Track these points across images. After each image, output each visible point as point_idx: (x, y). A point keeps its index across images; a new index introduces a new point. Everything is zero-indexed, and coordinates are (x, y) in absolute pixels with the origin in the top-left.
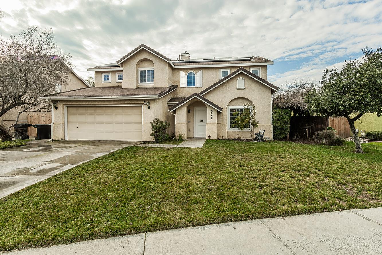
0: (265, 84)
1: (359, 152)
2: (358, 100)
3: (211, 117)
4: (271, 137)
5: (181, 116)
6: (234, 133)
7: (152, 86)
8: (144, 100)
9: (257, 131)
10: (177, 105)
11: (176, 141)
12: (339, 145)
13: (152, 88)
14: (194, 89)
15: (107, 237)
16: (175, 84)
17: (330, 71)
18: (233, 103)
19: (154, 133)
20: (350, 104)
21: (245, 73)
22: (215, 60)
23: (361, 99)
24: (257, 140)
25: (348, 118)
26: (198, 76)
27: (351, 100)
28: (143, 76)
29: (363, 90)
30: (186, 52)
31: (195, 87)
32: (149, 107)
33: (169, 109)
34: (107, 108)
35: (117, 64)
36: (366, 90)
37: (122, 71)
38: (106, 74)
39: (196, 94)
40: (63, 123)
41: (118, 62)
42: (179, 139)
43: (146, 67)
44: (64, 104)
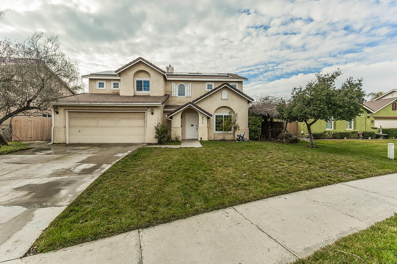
0: (244, 96)
1: (312, 147)
2: (319, 111)
3: (203, 123)
4: (248, 138)
5: (177, 122)
6: (219, 135)
7: (149, 94)
8: (148, 107)
9: (238, 133)
10: (175, 111)
11: (174, 142)
12: (296, 143)
13: (149, 96)
14: (184, 98)
15: (208, 212)
16: (167, 93)
17: (297, 89)
18: (218, 111)
19: (157, 135)
20: (314, 113)
21: (229, 87)
22: (199, 74)
23: (321, 110)
24: (239, 141)
25: (307, 123)
26: (188, 87)
27: (314, 110)
28: (140, 85)
29: (322, 103)
30: (170, 65)
31: (185, 96)
32: (152, 114)
33: (167, 115)
34: (111, 114)
35: (115, 74)
36: (324, 103)
37: (119, 80)
38: (102, 82)
39: (190, 103)
40: (64, 127)
41: (116, 72)
42: (175, 141)
43: (143, 78)
44: (65, 109)
